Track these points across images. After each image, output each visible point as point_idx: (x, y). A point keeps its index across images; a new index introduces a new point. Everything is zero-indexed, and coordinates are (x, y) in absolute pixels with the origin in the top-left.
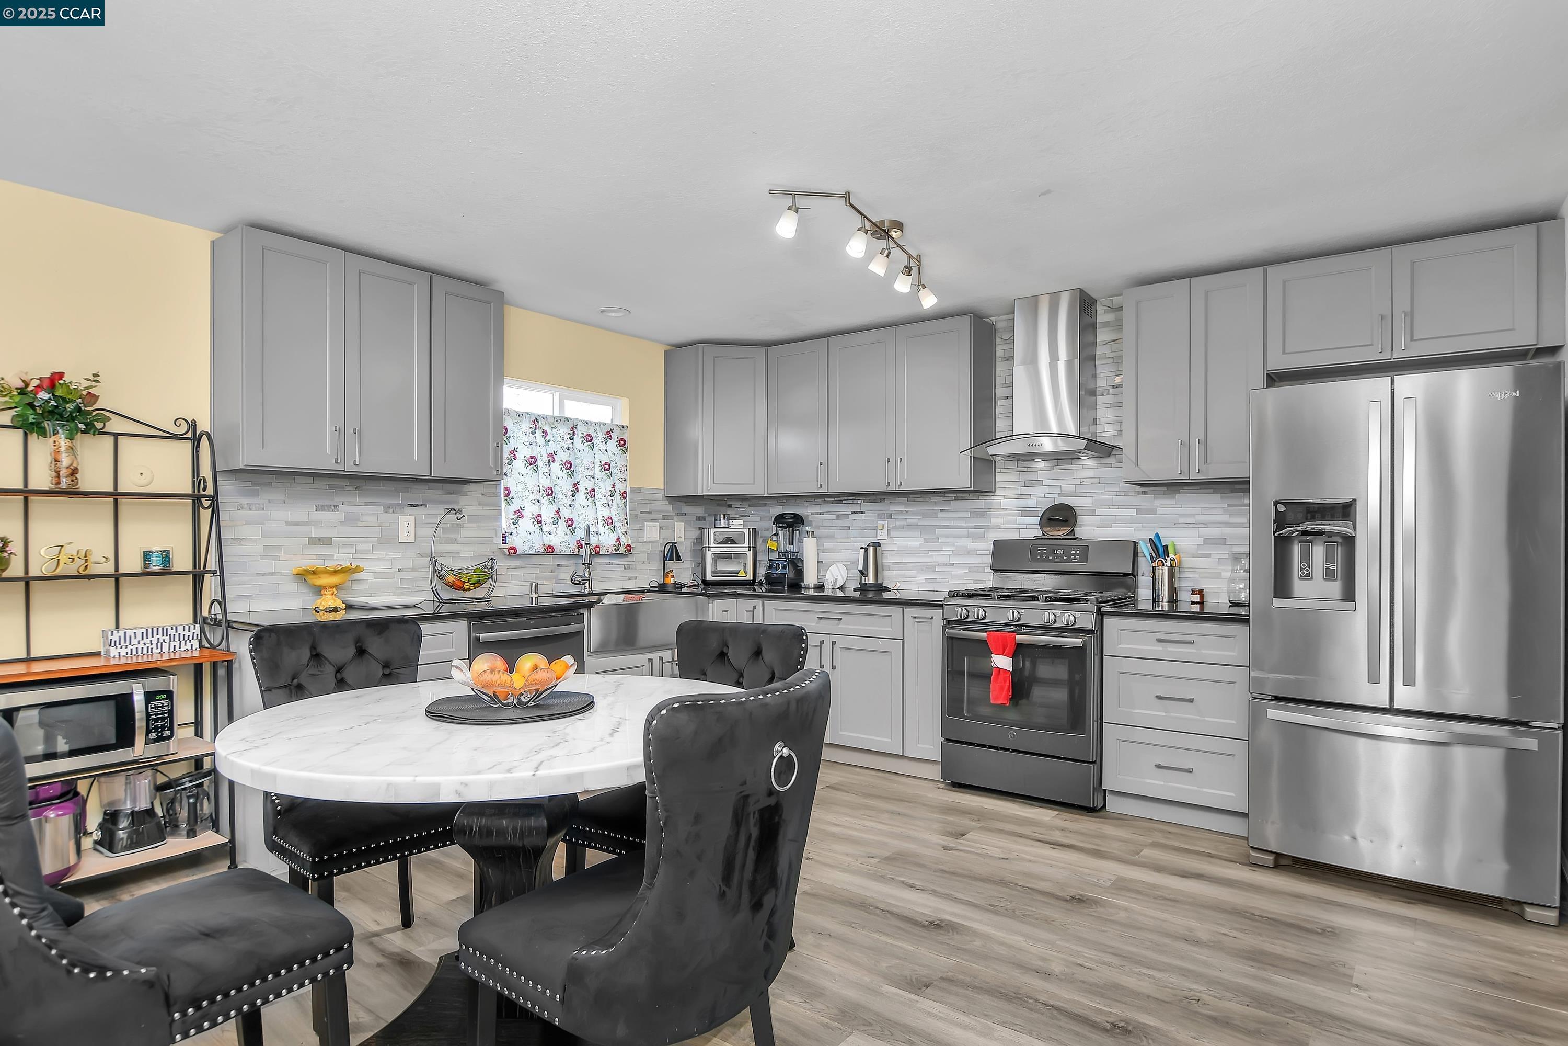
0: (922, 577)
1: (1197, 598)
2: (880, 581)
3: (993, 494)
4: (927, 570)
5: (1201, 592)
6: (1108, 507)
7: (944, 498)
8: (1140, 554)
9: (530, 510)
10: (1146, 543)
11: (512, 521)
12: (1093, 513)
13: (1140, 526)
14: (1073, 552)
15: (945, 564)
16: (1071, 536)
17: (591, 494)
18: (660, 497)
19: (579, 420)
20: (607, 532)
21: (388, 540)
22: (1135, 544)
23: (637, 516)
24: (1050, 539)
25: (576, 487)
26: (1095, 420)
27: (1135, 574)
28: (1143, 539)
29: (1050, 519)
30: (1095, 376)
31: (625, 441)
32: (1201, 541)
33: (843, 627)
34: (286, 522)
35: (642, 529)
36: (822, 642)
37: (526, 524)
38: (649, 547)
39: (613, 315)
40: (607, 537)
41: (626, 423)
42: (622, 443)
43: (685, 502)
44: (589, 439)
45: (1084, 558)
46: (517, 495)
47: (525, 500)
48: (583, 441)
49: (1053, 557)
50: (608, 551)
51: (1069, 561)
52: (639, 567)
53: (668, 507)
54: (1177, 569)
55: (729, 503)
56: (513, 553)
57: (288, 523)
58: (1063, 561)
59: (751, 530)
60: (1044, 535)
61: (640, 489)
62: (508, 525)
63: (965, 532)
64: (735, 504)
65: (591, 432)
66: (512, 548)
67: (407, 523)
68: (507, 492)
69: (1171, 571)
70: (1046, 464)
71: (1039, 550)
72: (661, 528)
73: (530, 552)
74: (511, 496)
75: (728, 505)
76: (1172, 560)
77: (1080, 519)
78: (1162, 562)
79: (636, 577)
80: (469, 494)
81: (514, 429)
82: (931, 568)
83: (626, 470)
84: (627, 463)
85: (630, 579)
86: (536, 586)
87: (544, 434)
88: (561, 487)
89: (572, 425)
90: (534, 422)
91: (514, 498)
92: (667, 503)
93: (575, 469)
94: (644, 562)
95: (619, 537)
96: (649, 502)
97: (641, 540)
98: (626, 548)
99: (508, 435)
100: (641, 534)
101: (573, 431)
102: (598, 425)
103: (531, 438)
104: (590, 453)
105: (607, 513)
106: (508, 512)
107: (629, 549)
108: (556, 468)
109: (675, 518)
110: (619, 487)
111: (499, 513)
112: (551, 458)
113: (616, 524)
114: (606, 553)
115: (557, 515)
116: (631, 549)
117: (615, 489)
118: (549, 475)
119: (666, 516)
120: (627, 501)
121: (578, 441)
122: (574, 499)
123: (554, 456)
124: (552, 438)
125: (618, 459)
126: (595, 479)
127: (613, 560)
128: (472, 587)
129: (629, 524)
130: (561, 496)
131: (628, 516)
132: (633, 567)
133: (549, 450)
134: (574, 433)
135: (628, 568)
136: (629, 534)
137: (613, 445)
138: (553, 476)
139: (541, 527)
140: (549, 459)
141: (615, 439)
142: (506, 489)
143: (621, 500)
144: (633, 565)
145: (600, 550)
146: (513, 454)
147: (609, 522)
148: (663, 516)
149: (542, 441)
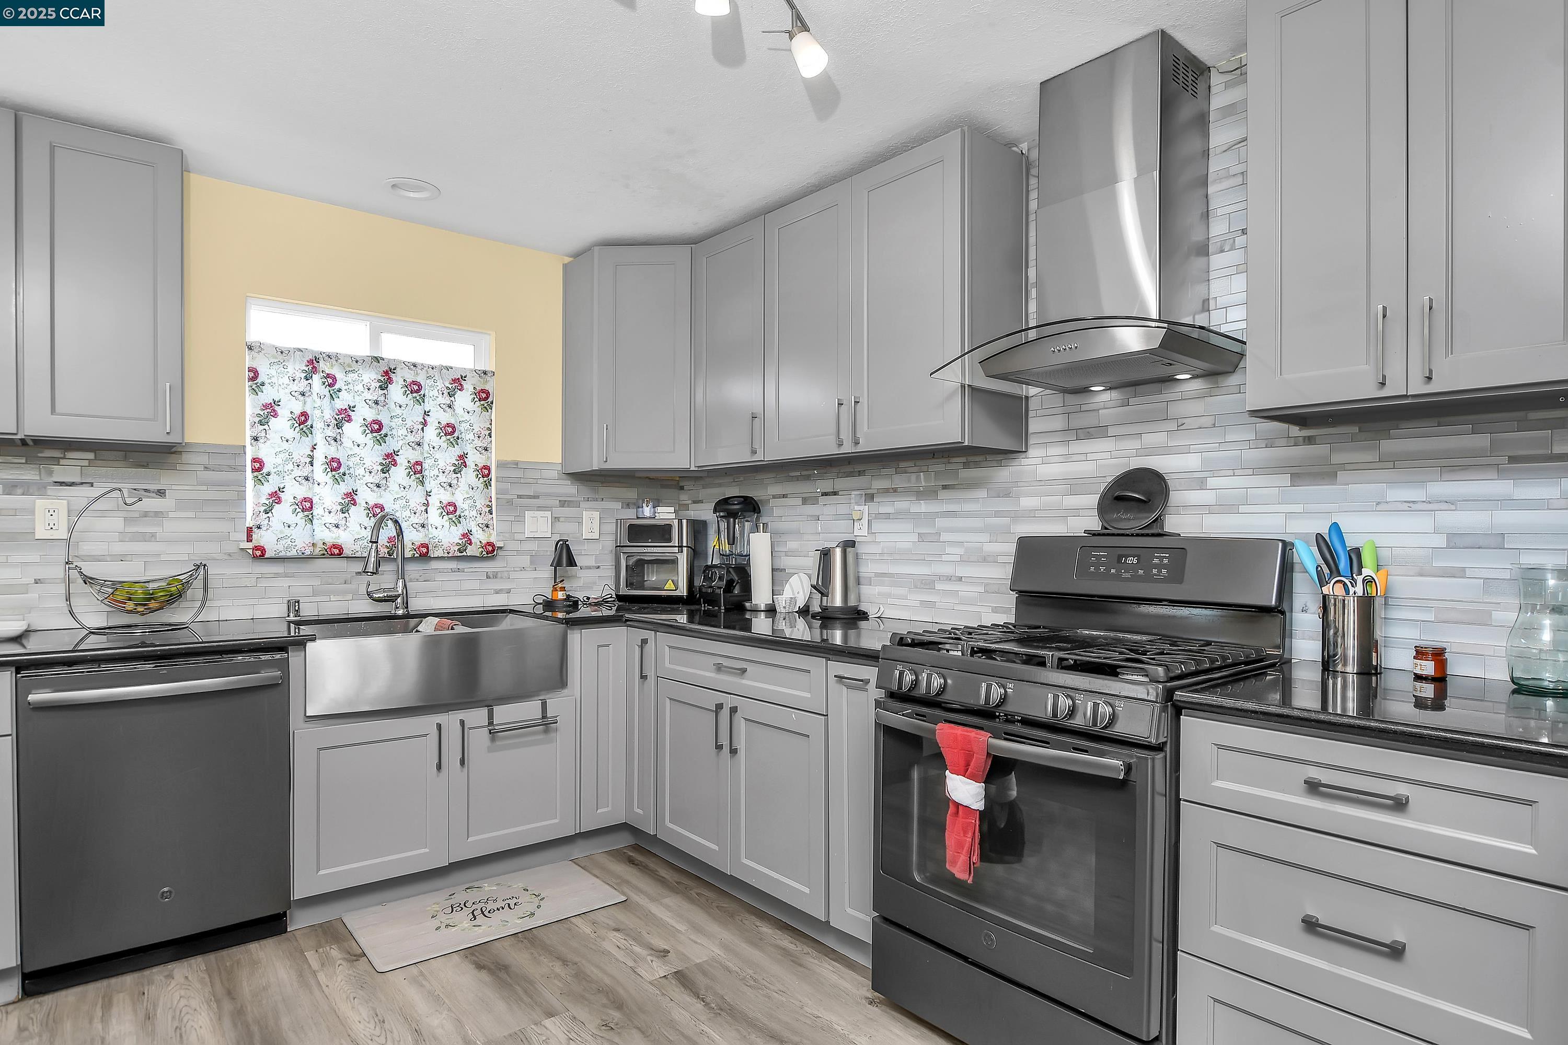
0: (916, 598)
1: (1428, 668)
2: (852, 602)
3: (1023, 455)
4: (922, 586)
5: (1438, 655)
6: (1231, 473)
7: (949, 467)
8: (1297, 568)
9: (294, 491)
10: (1307, 543)
11: (264, 508)
12: (1201, 484)
13: (1298, 508)
14: (1156, 561)
15: (949, 579)
16: (1155, 530)
17: (417, 469)
18: (555, 474)
19: (400, 362)
20: (447, 524)
21: (14, 536)
22: (1287, 546)
23: (510, 502)
24: (1113, 535)
25: (391, 459)
26: (1206, 301)
27: (1285, 607)
28: (1304, 537)
29: (1119, 499)
30: (1206, 215)
31: (488, 394)
32: (1441, 541)
33: (748, 683)
35: (520, 519)
36: (719, 707)
37: (283, 512)
38: (533, 546)
39: (412, 195)
40: (447, 532)
41: (490, 367)
42: (483, 396)
43: (602, 483)
44: (415, 389)
45: (1177, 574)
46: (276, 470)
47: (286, 477)
48: (406, 391)
49: (1118, 571)
50: (444, 553)
51: (1148, 578)
52: (510, 575)
53: (570, 489)
54: (1379, 602)
55: (681, 484)
56: (260, 556)
58: (1136, 578)
59: (684, 522)
60: (1106, 529)
61: (517, 463)
62: (256, 514)
63: (976, 523)
64: (687, 485)
65: (420, 379)
66: (257, 548)
68: (258, 465)
69: (1366, 605)
70: (1115, 394)
71: (1094, 556)
72: (556, 519)
73: (289, 554)
74: (265, 471)
75: (681, 486)
76: (1368, 581)
77: (1175, 497)
78: (1345, 584)
79: (510, 589)
81: (273, 372)
82: (927, 584)
83: (490, 435)
84: (491, 424)
85: (497, 592)
86: (297, 604)
87: (330, 380)
88: (361, 459)
89: (387, 368)
90: (311, 362)
91: (268, 474)
92: (569, 482)
93: (391, 433)
94: (524, 568)
95: (471, 532)
96: (535, 481)
97: (517, 537)
98: (483, 547)
99: (259, 380)
100: (516, 528)
101: (387, 378)
102: (435, 370)
103: (302, 385)
104: (419, 409)
105: (446, 497)
106: (257, 495)
107: (490, 548)
108: (353, 431)
109: (583, 505)
110: (474, 459)
111: (242, 497)
112: (343, 416)
113: (466, 513)
114: (446, 555)
115: (349, 499)
116: (496, 548)
117: (465, 463)
118: (336, 441)
119: (565, 501)
120: (491, 480)
121: (396, 391)
122: (385, 475)
123: (351, 413)
124: (347, 387)
125: (473, 419)
126: (426, 447)
127: (453, 565)
128: (140, 609)
129: (493, 513)
130: (361, 471)
131: (491, 501)
132: (499, 575)
133: (340, 404)
134: (390, 380)
135: (488, 577)
136: (491, 528)
137: (464, 399)
138: (347, 442)
139: (310, 517)
140: (340, 417)
141: (470, 391)
142: (255, 460)
143: (478, 479)
144: (499, 573)
145: (428, 551)
146: (271, 409)
147: (450, 509)
148: (560, 501)
149: (325, 391)
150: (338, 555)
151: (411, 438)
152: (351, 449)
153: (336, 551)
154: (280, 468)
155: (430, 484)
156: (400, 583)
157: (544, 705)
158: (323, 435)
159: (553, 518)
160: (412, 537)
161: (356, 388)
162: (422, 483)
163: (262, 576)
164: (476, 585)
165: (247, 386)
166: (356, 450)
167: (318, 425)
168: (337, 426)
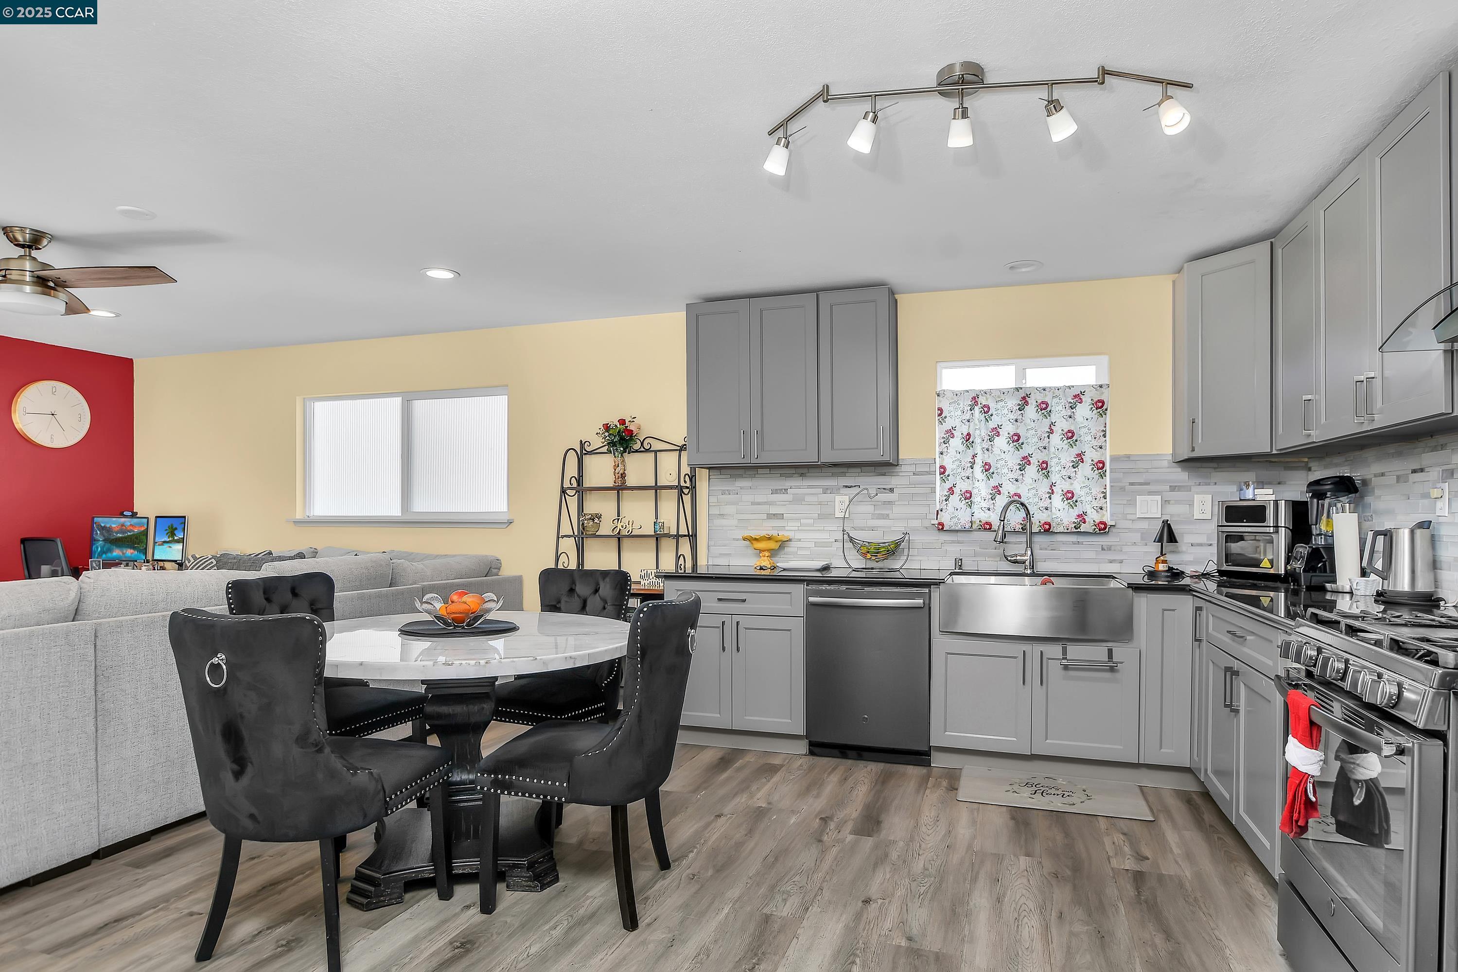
2: (1421, 588)
9: (962, 486)
11: (945, 498)
17: (1044, 467)
18: (1165, 463)
19: (1036, 388)
20: (1066, 507)
21: (826, 516)
23: (1123, 489)
25: (1026, 460)
31: (1103, 403)
33: (1245, 651)
34: (751, 502)
35: (1132, 503)
36: (1227, 670)
37: (955, 500)
38: (1144, 525)
39: (1024, 270)
41: (1104, 381)
42: (1100, 406)
43: (1215, 468)
44: (1043, 407)
46: (952, 473)
47: (958, 477)
48: (1037, 409)
50: (1068, 529)
52: (1125, 549)
53: (1181, 475)
56: (943, 529)
57: (753, 503)
59: (1283, 502)
61: (1128, 457)
62: (941, 502)
65: (1048, 399)
66: (940, 524)
67: (842, 502)
68: (942, 470)
72: (1165, 502)
73: (956, 528)
74: (947, 474)
80: (901, 474)
81: (951, 409)
83: (1105, 436)
84: (1105, 427)
85: (1111, 562)
86: (960, 561)
87: (986, 409)
88: (1006, 462)
89: (1024, 395)
90: (974, 398)
91: (948, 476)
92: (1179, 470)
93: (1026, 441)
94: (1135, 543)
95: (1086, 513)
96: (1145, 471)
97: (1129, 517)
98: (1096, 525)
99: (943, 415)
100: (1129, 510)
101: (1025, 400)
102: (1060, 390)
103: (967, 416)
104: (1047, 422)
105: (1066, 486)
106: (942, 489)
107: (1103, 526)
108: (1001, 442)
109: (1194, 489)
110: (1091, 456)
111: (933, 491)
112: (994, 432)
113: (1082, 498)
114: (1066, 531)
115: (996, 490)
116: (1108, 527)
117: (1082, 459)
118: (988, 450)
119: (1176, 486)
120: (1106, 472)
121: (1031, 411)
122: (1022, 472)
123: (999, 430)
124: (996, 412)
125: (1090, 424)
126: (1052, 450)
127: (1074, 538)
128: (874, 558)
129: (1107, 498)
130: (1006, 471)
131: (1106, 489)
132: (1113, 548)
133: (992, 425)
134: (1027, 403)
135: (1103, 549)
136: (1105, 509)
137: (1084, 411)
138: (996, 451)
139: (969, 503)
140: (992, 433)
141: (1088, 402)
142: (941, 467)
143: (1093, 471)
144: (1113, 547)
145: (1050, 528)
146: (950, 433)
147: (1069, 496)
148: (1170, 486)
149: (982, 417)
150: (989, 529)
151: (1041, 444)
152: (999, 455)
153: (988, 527)
154: (954, 472)
155: (1054, 477)
156: (1029, 553)
157: (1110, 652)
158: (981, 447)
159: (1163, 502)
160: (1039, 517)
161: (1003, 412)
162: (1047, 477)
163: (945, 542)
164: (1092, 555)
165: (937, 420)
166: (1003, 455)
167: (978, 441)
168: (989, 440)
